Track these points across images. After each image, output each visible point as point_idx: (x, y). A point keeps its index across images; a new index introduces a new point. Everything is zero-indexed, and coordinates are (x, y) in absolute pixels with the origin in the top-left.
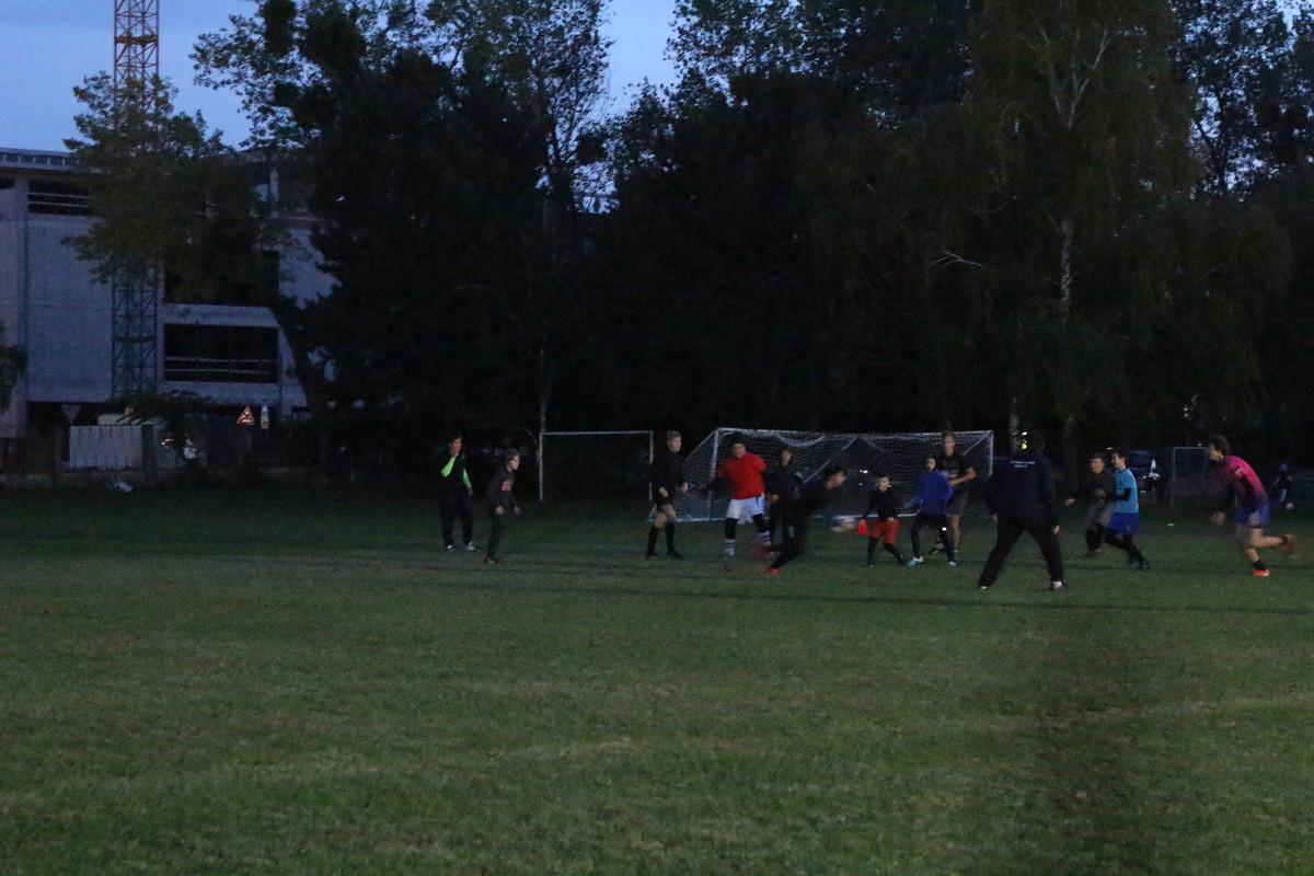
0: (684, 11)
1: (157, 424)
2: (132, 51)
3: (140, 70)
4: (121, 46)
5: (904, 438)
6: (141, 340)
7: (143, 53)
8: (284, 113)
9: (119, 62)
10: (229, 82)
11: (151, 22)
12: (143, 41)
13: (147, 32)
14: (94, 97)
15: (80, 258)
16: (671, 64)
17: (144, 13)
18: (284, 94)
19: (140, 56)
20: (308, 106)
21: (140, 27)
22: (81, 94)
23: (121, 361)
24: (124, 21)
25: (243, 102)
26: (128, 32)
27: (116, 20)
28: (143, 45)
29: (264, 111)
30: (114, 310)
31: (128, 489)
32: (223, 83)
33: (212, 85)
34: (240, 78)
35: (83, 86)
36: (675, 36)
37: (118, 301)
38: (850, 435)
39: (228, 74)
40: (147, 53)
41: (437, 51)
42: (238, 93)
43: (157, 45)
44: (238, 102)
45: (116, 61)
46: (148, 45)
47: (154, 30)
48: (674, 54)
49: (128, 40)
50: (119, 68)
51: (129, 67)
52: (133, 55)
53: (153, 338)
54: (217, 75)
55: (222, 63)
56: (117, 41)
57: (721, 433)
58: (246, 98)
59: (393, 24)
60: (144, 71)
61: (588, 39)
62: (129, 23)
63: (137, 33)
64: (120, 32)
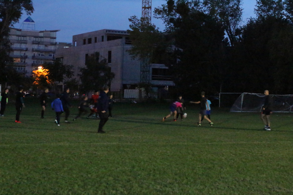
0: (258, 3)
1: (143, 89)
2: (146, 10)
3: (147, 14)
4: (143, 9)
5: (285, 96)
6: (147, 71)
7: (148, 10)
8: (172, 24)
9: (143, 12)
10: (160, 18)
11: (150, 4)
12: (148, 8)
13: (149, 6)
14: (133, 20)
15: (129, 54)
16: (255, 14)
17: (148, 2)
18: (172, 20)
19: (148, 11)
20: (177, 23)
21: (147, 5)
22: (130, 20)
23: (142, 76)
24: (144, 4)
25: (164, 22)
26: (145, 6)
27: (143, 3)
28: (148, 9)
29: (168, 24)
30: (141, 65)
31: (136, 102)
32: (159, 18)
33: (157, 18)
34: (163, 17)
35: (130, 18)
36: (257, 8)
37: (142, 63)
38: (273, 95)
39: (160, 16)
40: (149, 10)
41: (205, 11)
42: (163, 20)
43: (151, 9)
44: (163, 22)
45: (142, 12)
46: (149, 9)
47: (151, 6)
48: (256, 12)
49: (145, 8)
50: (143, 14)
51: (145, 14)
52: (146, 11)
53: (149, 71)
54: (158, 16)
55: (159, 13)
56: (143, 8)
57: (244, 94)
58: (164, 21)
59: (195, 5)
60: (148, 14)
61: (238, 9)
62: (145, 4)
63: (147, 6)
64: (143, 6)
